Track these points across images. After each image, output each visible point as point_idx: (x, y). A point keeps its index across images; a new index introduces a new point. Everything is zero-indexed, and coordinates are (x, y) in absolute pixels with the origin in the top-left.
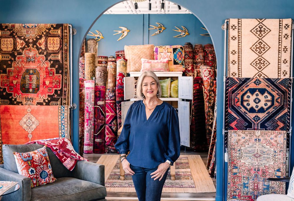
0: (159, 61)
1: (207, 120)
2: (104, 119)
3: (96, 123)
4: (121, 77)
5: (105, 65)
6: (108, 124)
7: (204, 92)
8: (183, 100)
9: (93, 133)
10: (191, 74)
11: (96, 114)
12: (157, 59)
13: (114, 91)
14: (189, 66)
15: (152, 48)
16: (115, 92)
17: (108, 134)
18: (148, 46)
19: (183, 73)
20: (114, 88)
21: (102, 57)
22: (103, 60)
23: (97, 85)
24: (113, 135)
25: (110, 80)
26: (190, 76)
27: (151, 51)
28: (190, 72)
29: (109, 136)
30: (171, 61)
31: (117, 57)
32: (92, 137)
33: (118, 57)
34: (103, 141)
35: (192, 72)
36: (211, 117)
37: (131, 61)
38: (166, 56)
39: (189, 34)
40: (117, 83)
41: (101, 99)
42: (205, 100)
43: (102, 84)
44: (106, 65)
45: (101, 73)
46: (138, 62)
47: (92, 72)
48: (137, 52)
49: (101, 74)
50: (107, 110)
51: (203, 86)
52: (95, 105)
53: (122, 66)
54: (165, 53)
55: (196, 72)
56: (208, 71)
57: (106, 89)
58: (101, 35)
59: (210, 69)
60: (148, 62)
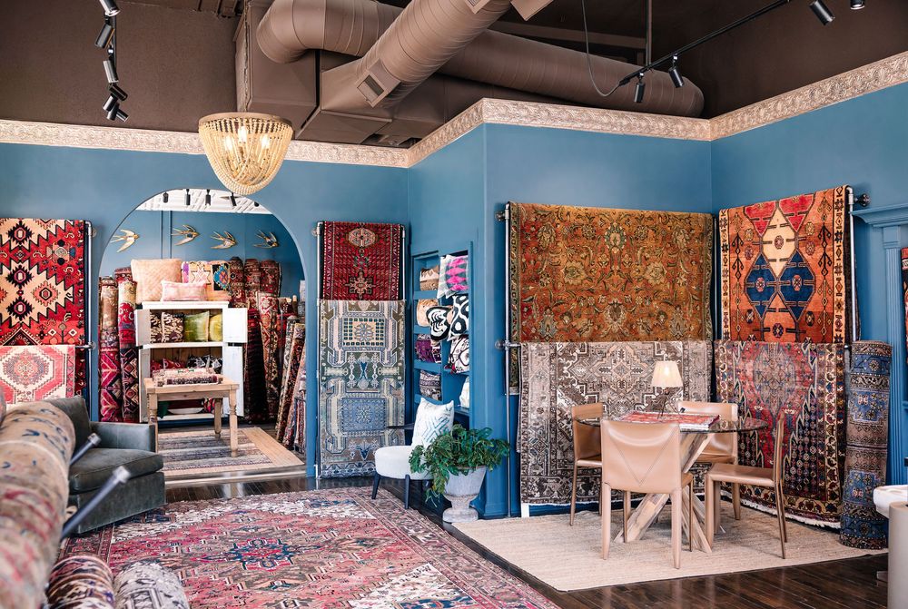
0: (189, 284)
1: (267, 375)
4: (126, 311)
6: (106, 387)
7: (262, 332)
8: (230, 344)
10: (242, 304)
12: (187, 282)
13: (116, 333)
14: (237, 293)
15: (178, 264)
17: (106, 404)
18: (171, 261)
19: (229, 303)
20: (115, 328)
24: (115, 405)
25: (106, 316)
26: (241, 307)
27: (177, 269)
28: (240, 302)
29: (108, 406)
30: (211, 284)
31: (117, 278)
33: (120, 277)
35: (244, 302)
36: (273, 370)
37: (143, 284)
38: (202, 276)
39: (236, 244)
40: (119, 320)
42: (264, 344)
46: (157, 287)
48: (154, 270)
50: (104, 365)
51: (260, 323)
53: (127, 293)
54: (201, 273)
55: (248, 302)
56: (268, 299)
57: (101, 330)
59: (271, 296)
60: (173, 286)
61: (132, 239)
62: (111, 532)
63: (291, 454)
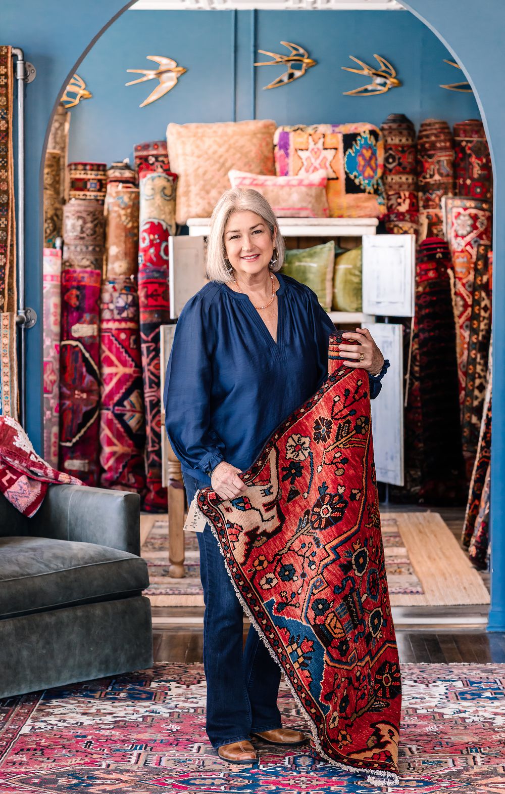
0: (292, 179)
1: (463, 393)
2: (95, 387)
3: (68, 403)
4: (155, 239)
5: (95, 194)
6: (111, 407)
7: (453, 292)
8: (380, 319)
9: (57, 441)
10: (406, 225)
11: (69, 368)
12: (285, 173)
13: (134, 288)
14: (399, 200)
15: (268, 132)
16: (136, 291)
17: (110, 443)
18: (253, 126)
19: (380, 222)
20: (132, 277)
21: (85, 165)
22: (89, 177)
23: (71, 265)
24: (129, 446)
25: (114, 250)
26: (405, 233)
27: (264, 144)
28: (403, 220)
29: (115, 449)
30: (337, 179)
31: (139, 166)
32: (55, 455)
33: (144, 164)
34: (93, 468)
35: (412, 221)
36: (478, 382)
37: (192, 180)
38: (318, 161)
39: (401, 83)
40: (141, 260)
41: (87, 316)
42: (456, 319)
43: (88, 263)
44: (102, 194)
45: (85, 222)
46: (219, 185)
47: (52, 218)
48: (215, 147)
49: (82, 228)
50: (108, 358)
51: (450, 271)
52: (62, 339)
53: (158, 200)
54: (316, 153)
55: (424, 221)
56: (470, 215)
57: (102, 282)
58: (80, 87)
59: (476, 208)
60: (255, 184)
61: (173, 75)
62: (30, 712)
63: (475, 577)
